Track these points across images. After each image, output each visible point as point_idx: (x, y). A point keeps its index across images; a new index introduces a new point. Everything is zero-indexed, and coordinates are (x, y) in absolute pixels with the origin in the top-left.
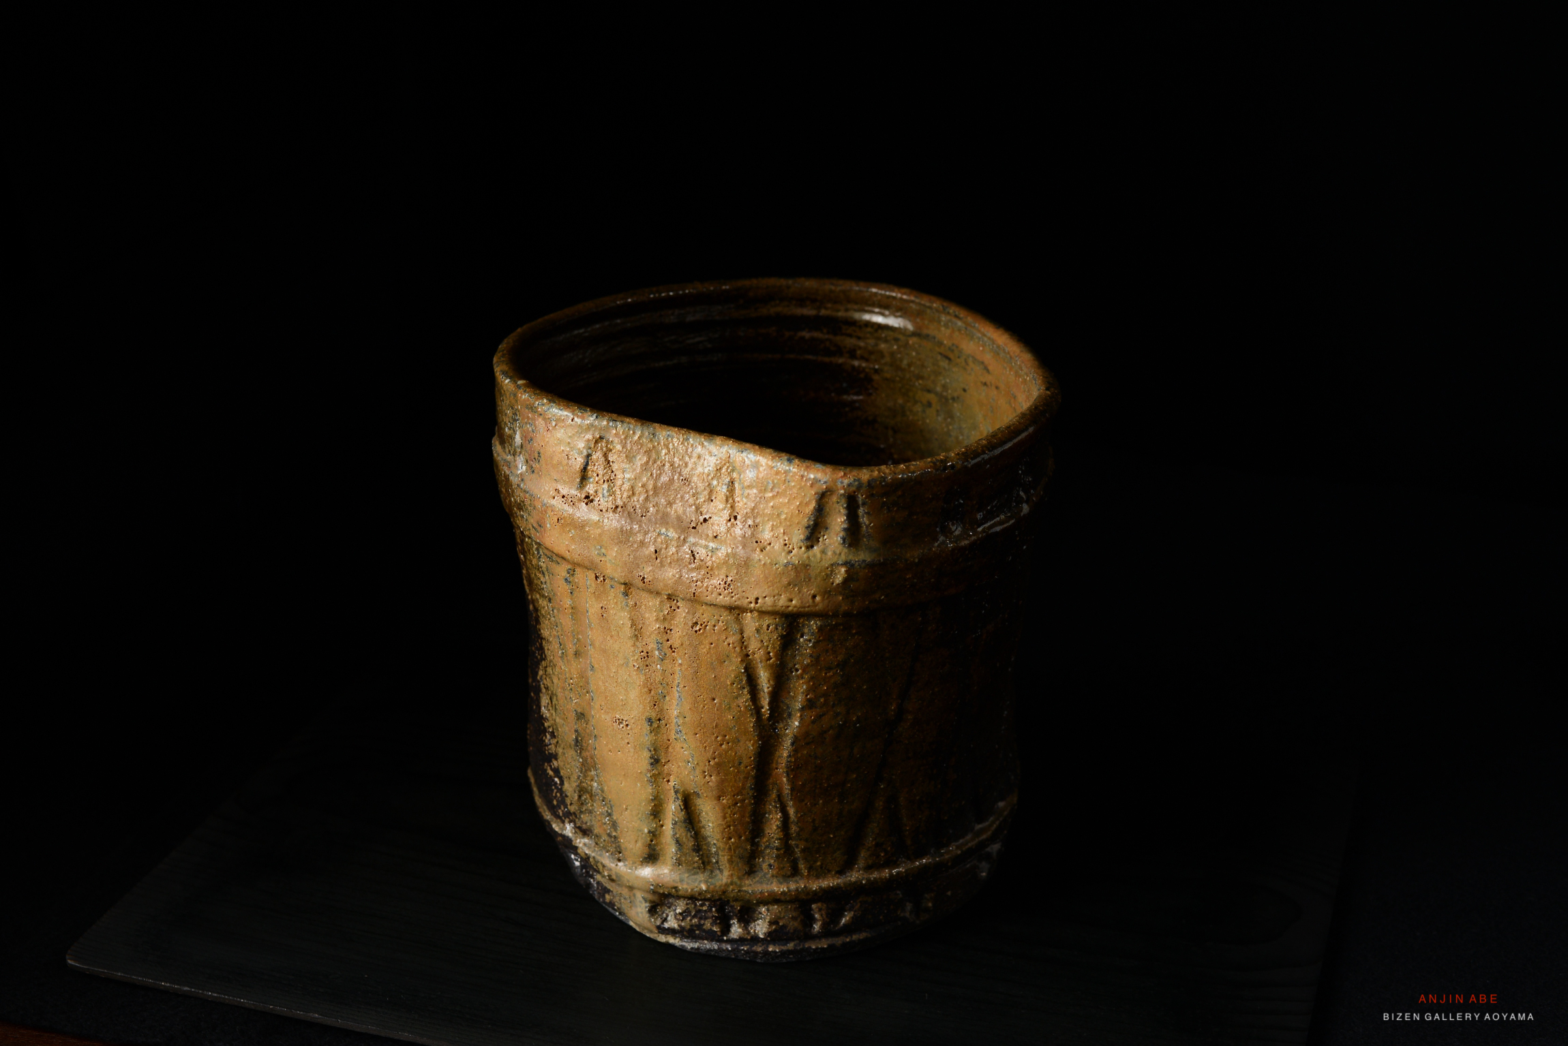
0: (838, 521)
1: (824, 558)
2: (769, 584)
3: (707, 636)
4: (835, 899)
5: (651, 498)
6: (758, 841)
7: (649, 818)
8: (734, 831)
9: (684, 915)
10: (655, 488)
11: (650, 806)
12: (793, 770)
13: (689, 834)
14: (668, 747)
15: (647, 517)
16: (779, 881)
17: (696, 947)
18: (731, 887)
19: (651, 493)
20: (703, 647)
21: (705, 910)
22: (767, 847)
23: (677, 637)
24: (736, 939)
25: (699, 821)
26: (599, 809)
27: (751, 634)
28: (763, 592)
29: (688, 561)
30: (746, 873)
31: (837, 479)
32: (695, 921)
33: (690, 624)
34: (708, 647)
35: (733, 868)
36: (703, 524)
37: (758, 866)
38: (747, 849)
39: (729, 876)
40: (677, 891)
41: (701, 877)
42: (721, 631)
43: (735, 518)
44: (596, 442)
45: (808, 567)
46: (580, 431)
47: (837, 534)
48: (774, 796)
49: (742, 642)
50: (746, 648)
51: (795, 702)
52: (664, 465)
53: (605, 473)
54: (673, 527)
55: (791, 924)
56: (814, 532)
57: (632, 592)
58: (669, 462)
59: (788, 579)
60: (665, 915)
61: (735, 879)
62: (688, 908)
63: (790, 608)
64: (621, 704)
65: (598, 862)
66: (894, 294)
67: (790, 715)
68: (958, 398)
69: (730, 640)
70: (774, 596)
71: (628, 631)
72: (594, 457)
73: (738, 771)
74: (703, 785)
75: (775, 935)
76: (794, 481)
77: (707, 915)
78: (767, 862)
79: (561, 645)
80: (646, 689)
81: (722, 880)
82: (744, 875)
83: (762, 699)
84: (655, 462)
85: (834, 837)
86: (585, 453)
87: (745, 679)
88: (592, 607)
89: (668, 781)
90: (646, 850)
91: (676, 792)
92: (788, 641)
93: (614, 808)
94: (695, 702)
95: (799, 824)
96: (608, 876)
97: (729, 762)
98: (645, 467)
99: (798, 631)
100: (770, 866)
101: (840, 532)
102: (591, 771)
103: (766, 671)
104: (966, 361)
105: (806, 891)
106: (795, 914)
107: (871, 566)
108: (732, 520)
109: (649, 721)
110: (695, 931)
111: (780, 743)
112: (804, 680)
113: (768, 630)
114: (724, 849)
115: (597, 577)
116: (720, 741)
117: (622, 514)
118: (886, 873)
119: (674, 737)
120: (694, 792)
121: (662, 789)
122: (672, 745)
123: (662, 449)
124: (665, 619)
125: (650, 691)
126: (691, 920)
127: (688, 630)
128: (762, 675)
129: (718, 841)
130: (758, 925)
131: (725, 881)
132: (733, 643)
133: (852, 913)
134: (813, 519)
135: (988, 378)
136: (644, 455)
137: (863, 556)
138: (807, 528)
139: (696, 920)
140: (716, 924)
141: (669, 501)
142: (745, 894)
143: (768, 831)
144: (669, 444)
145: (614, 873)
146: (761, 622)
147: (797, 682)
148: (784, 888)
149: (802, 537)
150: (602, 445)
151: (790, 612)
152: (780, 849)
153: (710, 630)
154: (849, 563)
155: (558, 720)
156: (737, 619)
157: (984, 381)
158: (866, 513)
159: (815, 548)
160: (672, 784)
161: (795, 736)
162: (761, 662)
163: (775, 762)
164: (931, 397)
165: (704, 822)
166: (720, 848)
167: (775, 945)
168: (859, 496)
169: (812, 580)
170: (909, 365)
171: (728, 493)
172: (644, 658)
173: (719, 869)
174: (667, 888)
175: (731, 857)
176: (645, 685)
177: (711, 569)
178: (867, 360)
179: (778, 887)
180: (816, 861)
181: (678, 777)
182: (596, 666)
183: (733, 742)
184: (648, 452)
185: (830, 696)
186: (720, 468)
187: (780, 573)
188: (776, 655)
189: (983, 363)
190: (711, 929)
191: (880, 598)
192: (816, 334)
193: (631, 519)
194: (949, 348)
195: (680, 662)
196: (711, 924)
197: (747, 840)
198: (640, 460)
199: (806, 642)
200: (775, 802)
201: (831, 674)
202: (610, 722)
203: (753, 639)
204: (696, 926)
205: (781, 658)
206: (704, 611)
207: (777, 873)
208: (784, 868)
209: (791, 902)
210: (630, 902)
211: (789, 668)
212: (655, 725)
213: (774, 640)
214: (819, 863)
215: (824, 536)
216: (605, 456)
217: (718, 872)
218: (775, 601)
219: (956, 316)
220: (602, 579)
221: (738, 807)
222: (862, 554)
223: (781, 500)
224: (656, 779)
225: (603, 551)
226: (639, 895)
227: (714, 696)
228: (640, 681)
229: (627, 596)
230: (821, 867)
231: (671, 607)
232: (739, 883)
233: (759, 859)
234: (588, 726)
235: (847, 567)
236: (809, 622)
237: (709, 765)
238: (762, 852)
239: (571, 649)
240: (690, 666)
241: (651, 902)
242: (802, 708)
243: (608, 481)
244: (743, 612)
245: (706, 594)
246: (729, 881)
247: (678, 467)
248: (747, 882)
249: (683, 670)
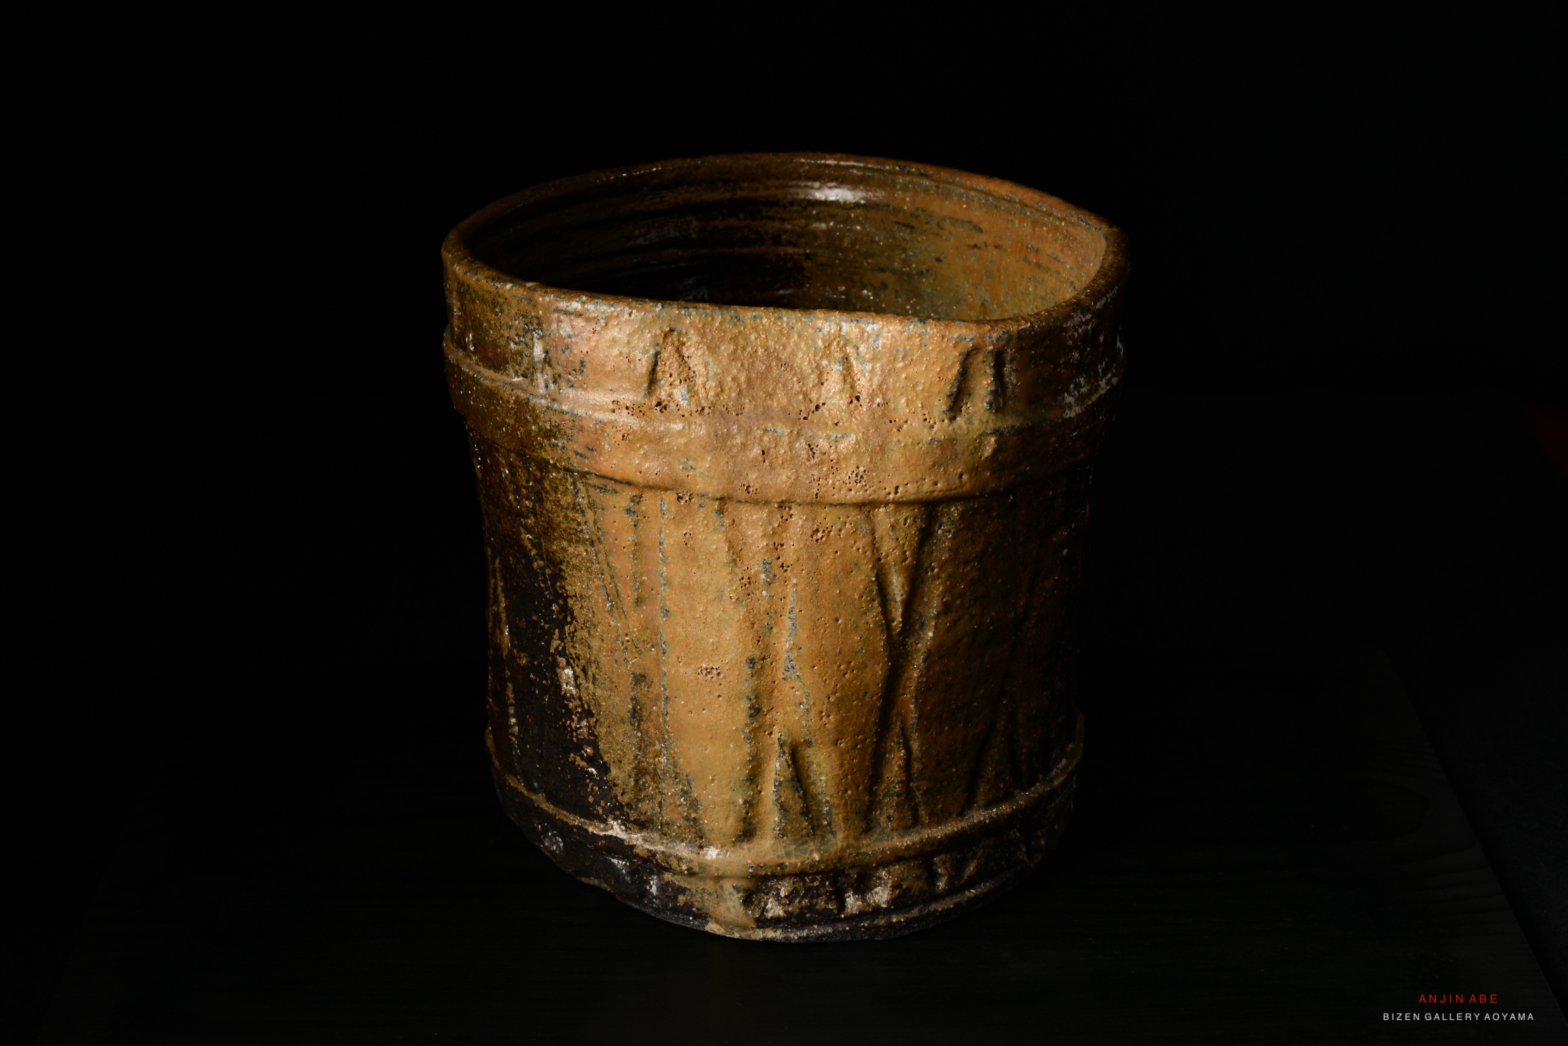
0: (984, 383)
1: (971, 429)
2: (911, 468)
3: (831, 544)
4: (957, 845)
5: (745, 393)
6: (876, 790)
7: (744, 784)
8: (851, 780)
9: (791, 897)
10: (749, 380)
11: (747, 769)
12: (922, 693)
13: (797, 795)
14: (772, 691)
15: (744, 414)
16: (900, 834)
17: (805, 934)
18: (848, 851)
19: (744, 386)
20: (825, 558)
21: (817, 886)
22: (885, 795)
23: (790, 553)
24: (856, 915)
25: (809, 777)
26: (670, 789)
27: (884, 533)
28: (904, 479)
29: (805, 456)
30: (863, 831)
31: (984, 334)
32: (805, 902)
33: (810, 532)
34: (832, 557)
35: (849, 827)
36: (816, 412)
37: (874, 821)
38: (864, 801)
39: (844, 838)
40: (782, 868)
41: (812, 845)
42: (848, 535)
43: (858, 398)
44: (666, 336)
45: (955, 442)
46: (642, 327)
47: (983, 400)
48: (897, 729)
49: (874, 546)
50: (877, 550)
51: (929, 609)
52: (756, 351)
53: (681, 372)
54: (780, 421)
55: (915, 885)
56: (957, 400)
57: (727, 508)
58: (762, 347)
59: (933, 459)
60: (763, 904)
61: (852, 841)
62: (795, 888)
63: (936, 494)
64: (710, 649)
65: (670, 856)
66: (830, 162)
67: (922, 626)
68: (928, 271)
69: (860, 544)
70: (917, 482)
71: (724, 556)
72: (665, 355)
73: (862, 705)
74: (819, 729)
75: (899, 903)
76: (932, 343)
77: (819, 892)
78: (886, 814)
79: (609, 596)
80: (748, 624)
81: (836, 844)
82: (860, 834)
83: (893, 610)
84: (744, 349)
85: (957, 771)
86: (652, 352)
87: (875, 588)
88: (671, 537)
89: (771, 734)
90: (741, 826)
91: (781, 746)
92: (925, 535)
93: (693, 784)
94: (815, 626)
95: (923, 760)
96: (688, 870)
97: (852, 694)
98: (734, 357)
99: (936, 521)
100: (889, 817)
101: (986, 396)
102: (654, 745)
103: (900, 575)
104: (939, 225)
105: (931, 841)
106: (918, 872)
107: (1018, 432)
108: (855, 401)
109: (751, 663)
110: (806, 913)
111: (910, 662)
112: (940, 580)
113: (905, 524)
114: (839, 805)
115: (679, 498)
116: (843, 670)
117: (713, 415)
118: (1005, 808)
119: (783, 676)
120: (805, 741)
121: (763, 745)
122: (779, 687)
123: (750, 334)
124: (774, 533)
125: (753, 624)
126: (800, 902)
127: (807, 540)
128: (894, 581)
129: (831, 796)
130: (876, 893)
131: (839, 845)
132: (863, 547)
133: (976, 861)
134: (956, 385)
135: (979, 239)
136: (729, 343)
137: (1010, 422)
138: (949, 396)
139: (807, 901)
140: (831, 901)
141: (769, 393)
142: (864, 856)
143: (888, 775)
144: (757, 326)
145: (697, 864)
146: (897, 516)
147: (932, 583)
148: (907, 841)
149: (944, 408)
150: (672, 339)
151: (934, 498)
152: (902, 795)
153: (834, 536)
154: (998, 431)
155: (599, 692)
156: (868, 518)
157: (973, 243)
158: (1013, 370)
159: (958, 419)
160: (776, 735)
161: (928, 650)
162: (895, 565)
163: (902, 686)
164: (887, 277)
165: (813, 777)
166: (833, 805)
167: (898, 915)
168: (1009, 350)
169: (959, 456)
170: (853, 243)
171: (844, 372)
172: (745, 585)
173: (832, 832)
174: (771, 867)
175: (847, 815)
176: (746, 618)
177: (837, 462)
178: (795, 245)
179: (902, 842)
180: (936, 805)
181: (785, 726)
182: (673, 609)
183: (859, 668)
184: (734, 339)
185: (966, 595)
186: (829, 345)
187: (924, 453)
188: (912, 555)
189: (970, 222)
190: (825, 908)
191: (1025, 469)
192: (732, 222)
193: (725, 419)
194: (912, 215)
195: (795, 581)
196: (825, 902)
197: (865, 789)
198: (726, 349)
199: (944, 534)
200: (898, 737)
201: (969, 568)
202: (694, 675)
203: (886, 539)
204: (807, 907)
205: (918, 557)
206: (826, 515)
207: (898, 825)
208: (904, 817)
209: (914, 858)
210: (717, 897)
211: (925, 568)
212: (758, 666)
213: (912, 535)
214: (940, 806)
215: (967, 403)
216: (678, 351)
217: (830, 835)
218: (918, 487)
219: (922, 175)
220: (687, 498)
221: (859, 749)
222: (1010, 420)
223: (916, 370)
224: (755, 734)
225: (691, 463)
226: (728, 885)
227: (837, 615)
228: (740, 615)
229: (722, 513)
230: (942, 810)
231: (782, 517)
232: (856, 844)
233: (876, 812)
234: (650, 690)
235: (996, 436)
236: (949, 509)
237: (829, 702)
238: (880, 802)
239: (628, 596)
240: (808, 584)
241: (745, 890)
242: (937, 615)
243: (686, 380)
244: (876, 507)
245: (832, 493)
246: (845, 844)
247: (773, 352)
248: (865, 842)
249: (799, 590)
